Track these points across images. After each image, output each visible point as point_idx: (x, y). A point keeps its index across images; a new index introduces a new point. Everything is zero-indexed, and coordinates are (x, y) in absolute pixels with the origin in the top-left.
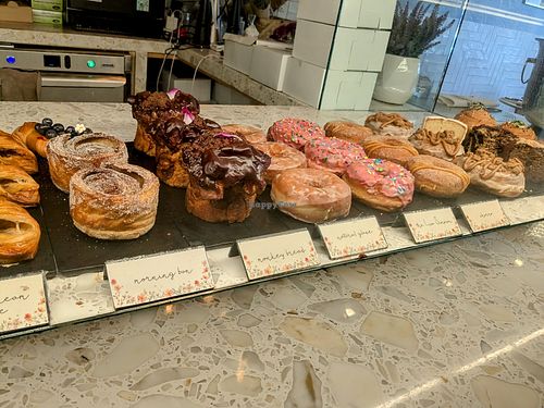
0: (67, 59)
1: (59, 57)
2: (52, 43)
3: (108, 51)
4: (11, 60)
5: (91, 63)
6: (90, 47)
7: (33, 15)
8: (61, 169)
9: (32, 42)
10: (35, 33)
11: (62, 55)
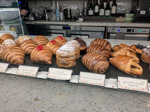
0: (133, 30)
1: (131, 30)
2: (130, 26)
3: (144, 27)
4: (119, 30)
5: (139, 31)
6: (140, 26)
7: (125, 19)
8: (146, 56)
9: (124, 26)
10: (126, 24)
11: (132, 29)
